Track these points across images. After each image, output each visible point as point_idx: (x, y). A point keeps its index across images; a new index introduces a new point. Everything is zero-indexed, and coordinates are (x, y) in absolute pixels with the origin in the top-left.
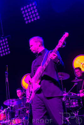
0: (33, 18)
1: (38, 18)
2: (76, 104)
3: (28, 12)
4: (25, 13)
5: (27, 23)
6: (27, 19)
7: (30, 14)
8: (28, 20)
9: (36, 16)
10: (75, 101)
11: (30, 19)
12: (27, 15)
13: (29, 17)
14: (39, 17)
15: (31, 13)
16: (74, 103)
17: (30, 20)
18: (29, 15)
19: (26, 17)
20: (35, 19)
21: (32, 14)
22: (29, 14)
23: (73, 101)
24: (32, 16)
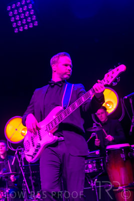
0: (28, 23)
1: (36, 24)
2: (93, 167)
3: (19, 14)
4: (14, 16)
5: (16, 31)
6: (17, 25)
7: (22, 17)
8: (18, 27)
9: (33, 22)
10: (92, 163)
11: (23, 25)
12: (18, 18)
13: (20, 22)
14: (37, 22)
15: (25, 16)
16: (90, 166)
17: (22, 27)
18: (21, 20)
19: (16, 21)
20: (31, 26)
21: (26, 18)
22: (20, 17)
23: (88, 163)
24: (25, 20)
